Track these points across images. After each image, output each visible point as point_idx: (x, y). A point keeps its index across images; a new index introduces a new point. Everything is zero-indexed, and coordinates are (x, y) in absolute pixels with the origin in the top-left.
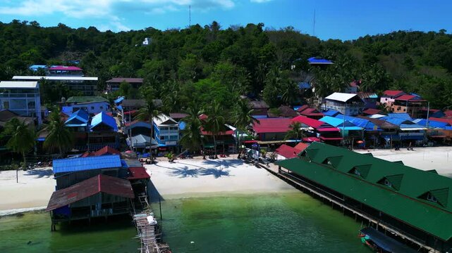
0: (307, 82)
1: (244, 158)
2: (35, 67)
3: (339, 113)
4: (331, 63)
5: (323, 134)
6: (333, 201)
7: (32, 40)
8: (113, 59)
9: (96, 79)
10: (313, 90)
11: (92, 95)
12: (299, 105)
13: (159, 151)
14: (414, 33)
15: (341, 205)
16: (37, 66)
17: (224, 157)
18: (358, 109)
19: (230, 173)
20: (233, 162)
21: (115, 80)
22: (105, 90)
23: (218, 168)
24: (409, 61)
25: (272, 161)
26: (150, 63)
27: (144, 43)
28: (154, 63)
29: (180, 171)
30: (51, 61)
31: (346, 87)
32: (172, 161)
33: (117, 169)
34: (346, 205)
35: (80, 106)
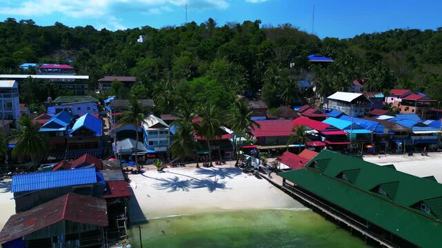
0: (308, 81)
1: (243, 166)
2: (26, 66)
3: (343, 114)
4: (332, 61)
5: (329, 138)
6: (352, 226)
7: (26, 38)
8: (108, 58)
9: (87, 77)
10: (314, 89)
11: (82, 94)
12: (298, 105)
13: (147, 158)
14: (412, 31)
15: (364, 233)
16: (27, 65)
17: (220, 164)
18: (363, 109)
19: (227, 186)
20: (230, 170)
21: (107, 78)
22: (97, 88)
23: (213, 179)
24: (411, 59)
25: (274, 169)
26: (143, 62)
27: (138, 41)
28: (149, 61)
29: (169, 183)
30: (43, 59)
31: (350, 86)
32: (161, 170)
33: (91, 186)
34: (369, 233)
35: (63, 107)
